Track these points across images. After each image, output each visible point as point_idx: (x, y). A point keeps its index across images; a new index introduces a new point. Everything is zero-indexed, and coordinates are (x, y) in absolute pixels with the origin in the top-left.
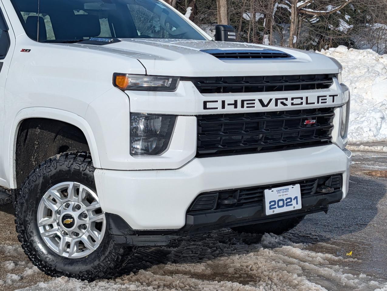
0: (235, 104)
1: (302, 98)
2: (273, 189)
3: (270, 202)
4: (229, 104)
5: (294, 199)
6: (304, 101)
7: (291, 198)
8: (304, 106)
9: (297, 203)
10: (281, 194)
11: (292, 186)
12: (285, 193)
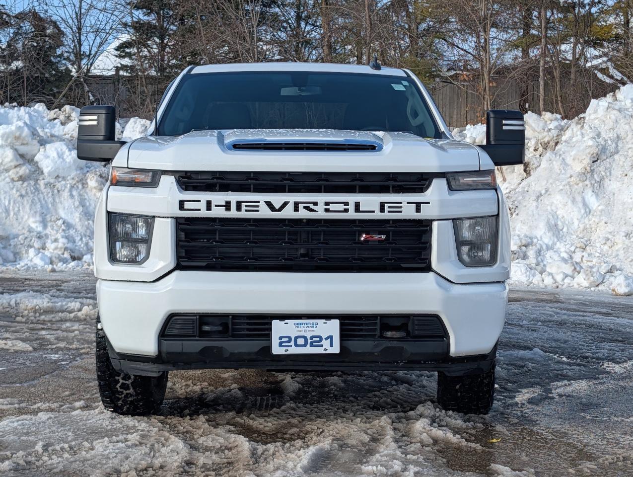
0: (227, 206)
1: (346, 204)
2: (286, 321)
3: (281, 338)
4: (216, 206)
5: (326, 339)
6: (351, 207)
7: (320, 337)
8: (352, 215)
9: (332, 345)
10: (302, 329)
11: (324, 321)
12: (309, 329)
